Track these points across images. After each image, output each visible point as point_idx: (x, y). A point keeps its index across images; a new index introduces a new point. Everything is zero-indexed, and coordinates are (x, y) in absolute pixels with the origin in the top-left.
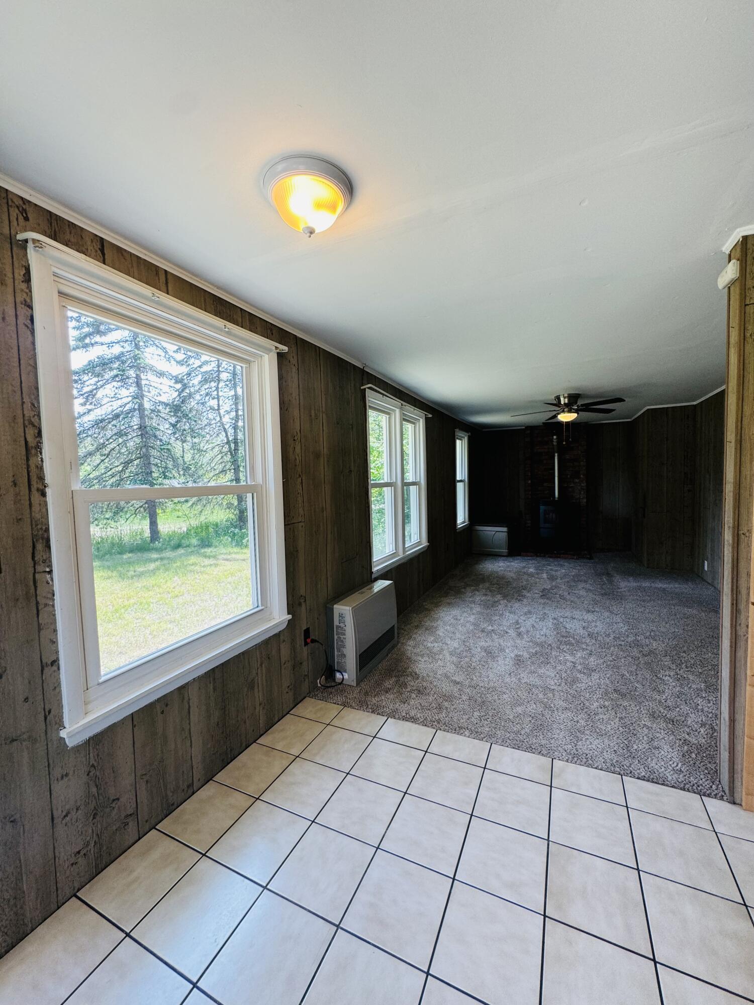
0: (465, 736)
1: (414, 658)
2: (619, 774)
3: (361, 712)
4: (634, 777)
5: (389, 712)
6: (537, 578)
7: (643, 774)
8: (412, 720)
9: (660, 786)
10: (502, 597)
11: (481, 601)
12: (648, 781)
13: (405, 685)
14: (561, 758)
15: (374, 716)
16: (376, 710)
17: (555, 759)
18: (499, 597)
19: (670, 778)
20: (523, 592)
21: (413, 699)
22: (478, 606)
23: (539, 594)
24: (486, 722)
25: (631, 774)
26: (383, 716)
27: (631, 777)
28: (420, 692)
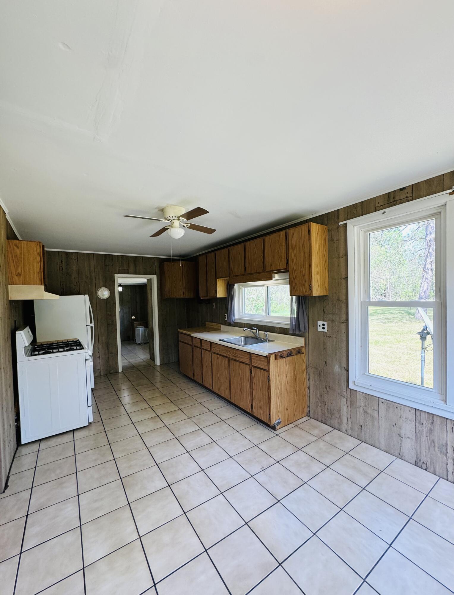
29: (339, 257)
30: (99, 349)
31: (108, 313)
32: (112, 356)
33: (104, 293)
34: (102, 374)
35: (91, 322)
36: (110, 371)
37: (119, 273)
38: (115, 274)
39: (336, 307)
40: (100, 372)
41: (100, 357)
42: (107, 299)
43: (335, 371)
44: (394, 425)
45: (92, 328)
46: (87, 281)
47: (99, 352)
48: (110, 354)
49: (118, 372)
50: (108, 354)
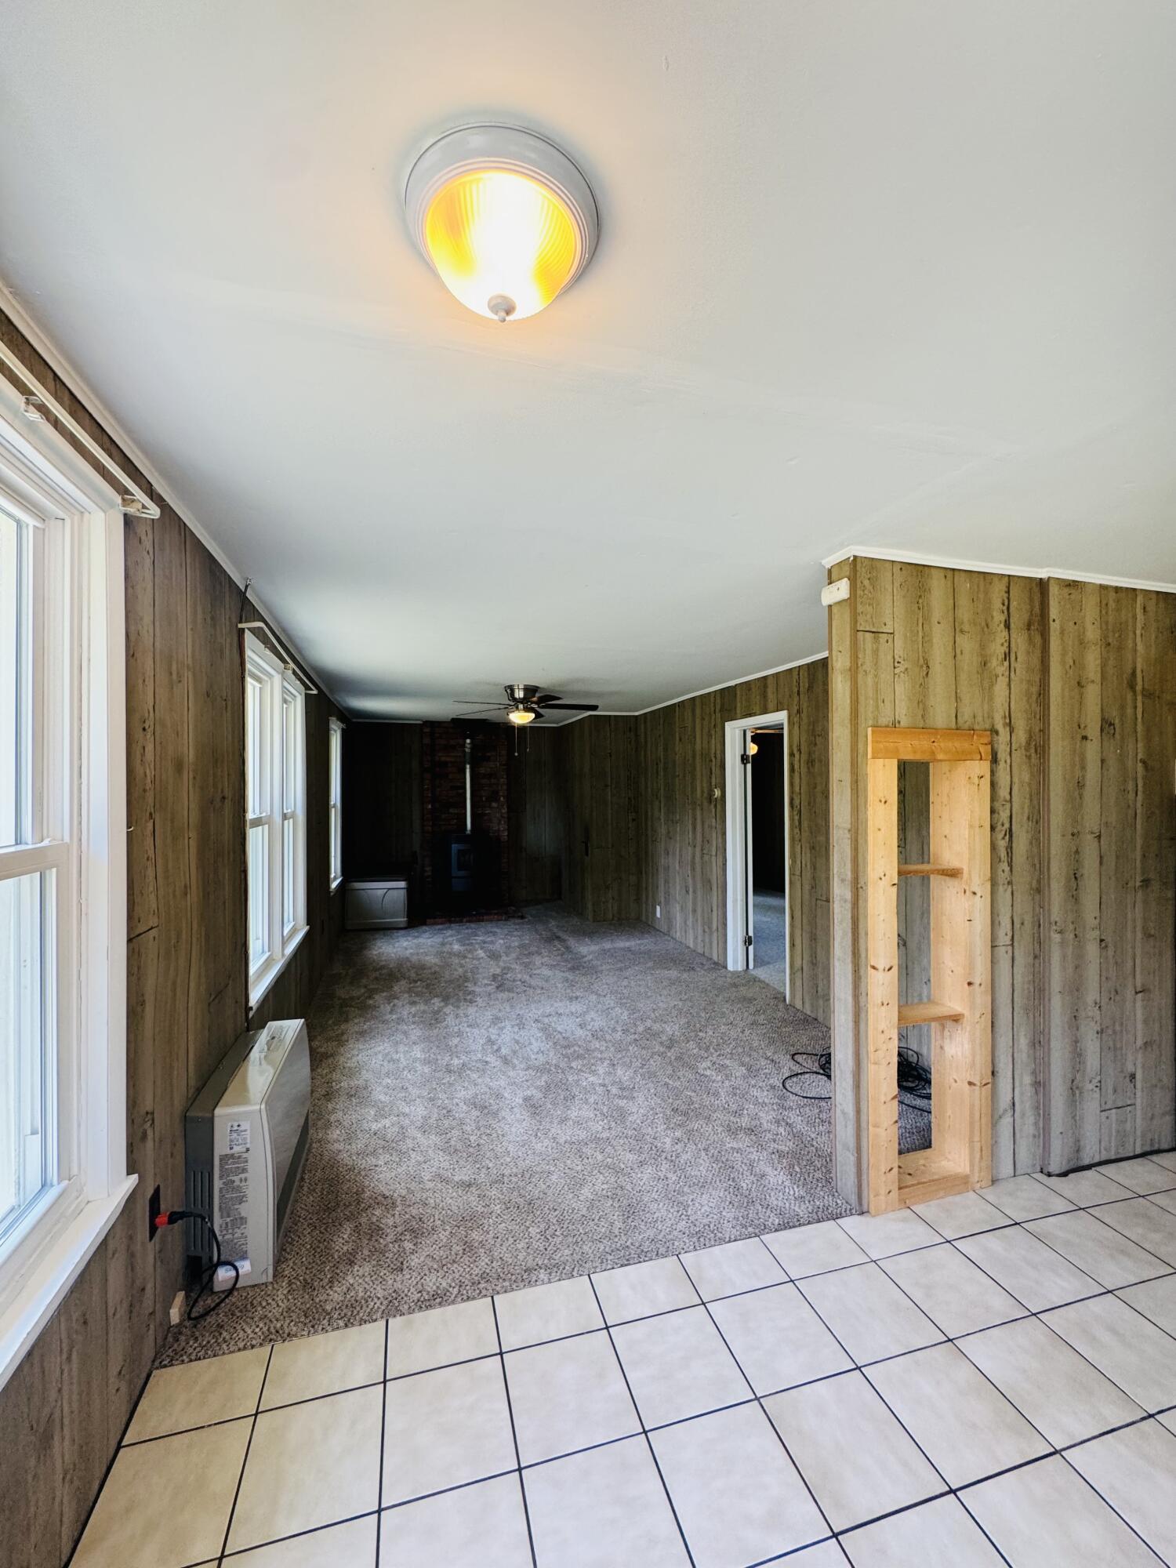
0: (543, 1284)
1: (362, 1163)
2: (755, 1235)
3: (320, 1338)
4: (771, 1231)
5: (383, 1308)
6: (473, 959)
7: (778, 1221)
8: (438, 1300)
9: (798, 1229)
10: (443, 1001)
11: (414, 1016)
12: (786, 1228)
13: (376, 1231)
14: (686, 1249)
15: (354, 1332)
16: (352, 1314)
17: (680, 1254)
18: (437, 1002)
20: (466, 987)
21: (412, 1253)
22: (413, 1026)
23: (491, 985)
24: (558, 1240)
25: (765, 1227)
26: (376, 1320)
28: (416, 1231)
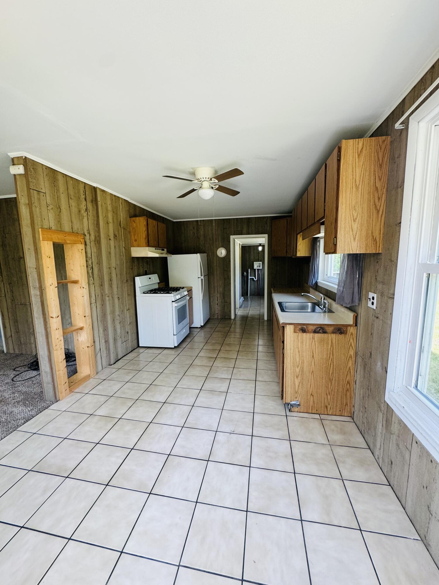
2: (14, 430)
4: (21, 425)
7: (23, 421)
9: (33, 419)
12: (27, 421)
19: (33, 414)
25: (18, 426)
27: (20, 427)
29: (398, 188)
30: (217, 298)
31: (225, 269)
32: (227, 305)
33: (222, 252)
34: (219, 317)
35: (202, 276)
36: (225, 316)
37: (234, 235)
38: (231, 236)
39: (387, 273)
40: (218, 316)
41: (218, 304)
42: (224, 257)
43: (377, 369)
44: (425, 488)
45: (202, 279)
46: (210, 243)
47: (217, 300)
48: (226, 303)
49: (231, 319)
50: (224, 302)
